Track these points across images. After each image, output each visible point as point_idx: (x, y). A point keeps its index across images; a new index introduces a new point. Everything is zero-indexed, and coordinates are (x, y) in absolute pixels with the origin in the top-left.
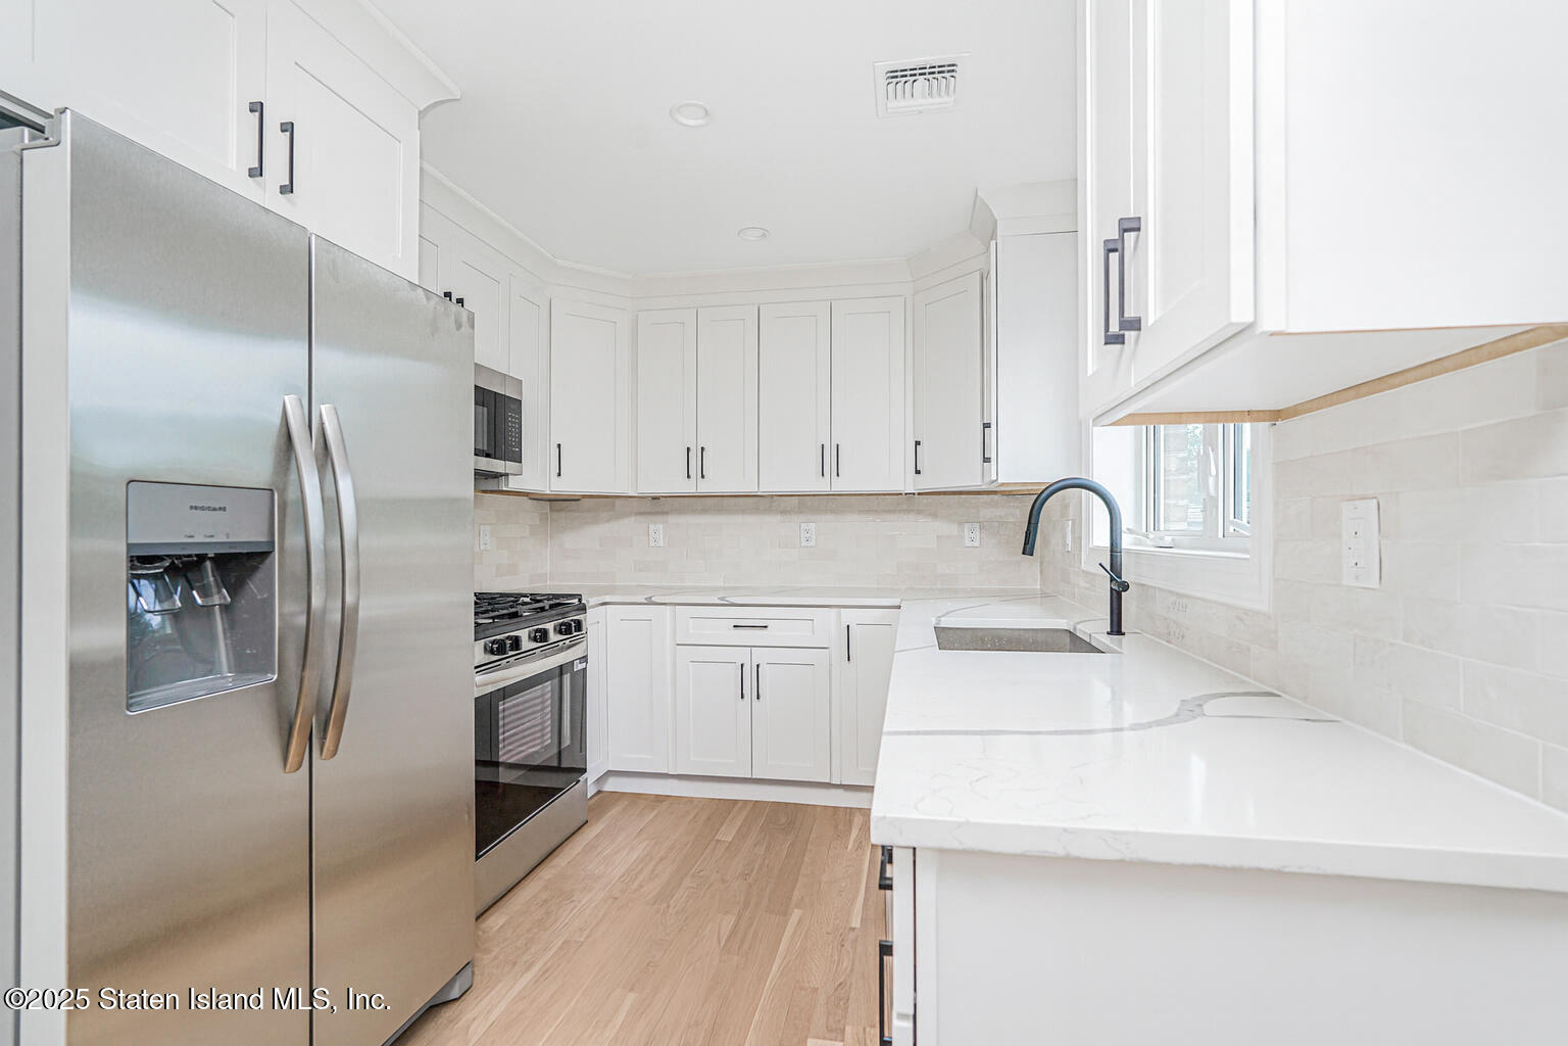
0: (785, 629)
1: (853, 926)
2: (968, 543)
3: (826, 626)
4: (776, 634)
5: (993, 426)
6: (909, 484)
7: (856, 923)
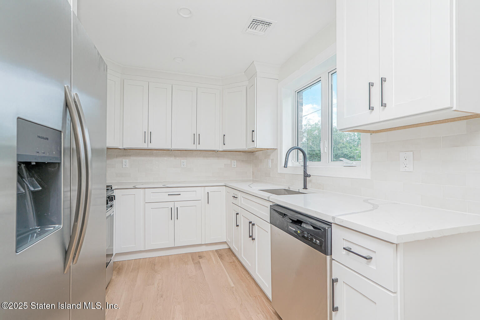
0: (186, 195)
1: (233, 286)
2: (233, 166)
3: (200, 193)
4: (184, 196)
5: (255, 131)
6: (221, 148)
7: (233, 285)
